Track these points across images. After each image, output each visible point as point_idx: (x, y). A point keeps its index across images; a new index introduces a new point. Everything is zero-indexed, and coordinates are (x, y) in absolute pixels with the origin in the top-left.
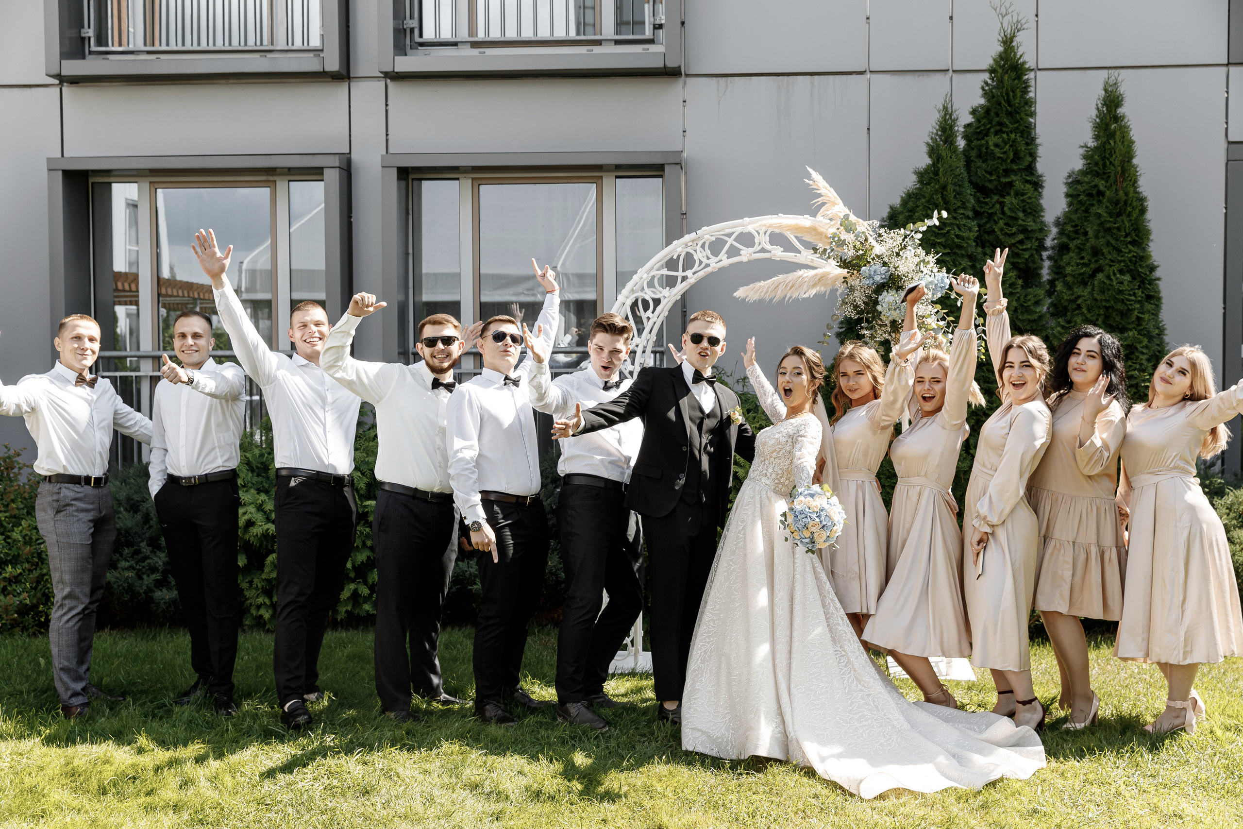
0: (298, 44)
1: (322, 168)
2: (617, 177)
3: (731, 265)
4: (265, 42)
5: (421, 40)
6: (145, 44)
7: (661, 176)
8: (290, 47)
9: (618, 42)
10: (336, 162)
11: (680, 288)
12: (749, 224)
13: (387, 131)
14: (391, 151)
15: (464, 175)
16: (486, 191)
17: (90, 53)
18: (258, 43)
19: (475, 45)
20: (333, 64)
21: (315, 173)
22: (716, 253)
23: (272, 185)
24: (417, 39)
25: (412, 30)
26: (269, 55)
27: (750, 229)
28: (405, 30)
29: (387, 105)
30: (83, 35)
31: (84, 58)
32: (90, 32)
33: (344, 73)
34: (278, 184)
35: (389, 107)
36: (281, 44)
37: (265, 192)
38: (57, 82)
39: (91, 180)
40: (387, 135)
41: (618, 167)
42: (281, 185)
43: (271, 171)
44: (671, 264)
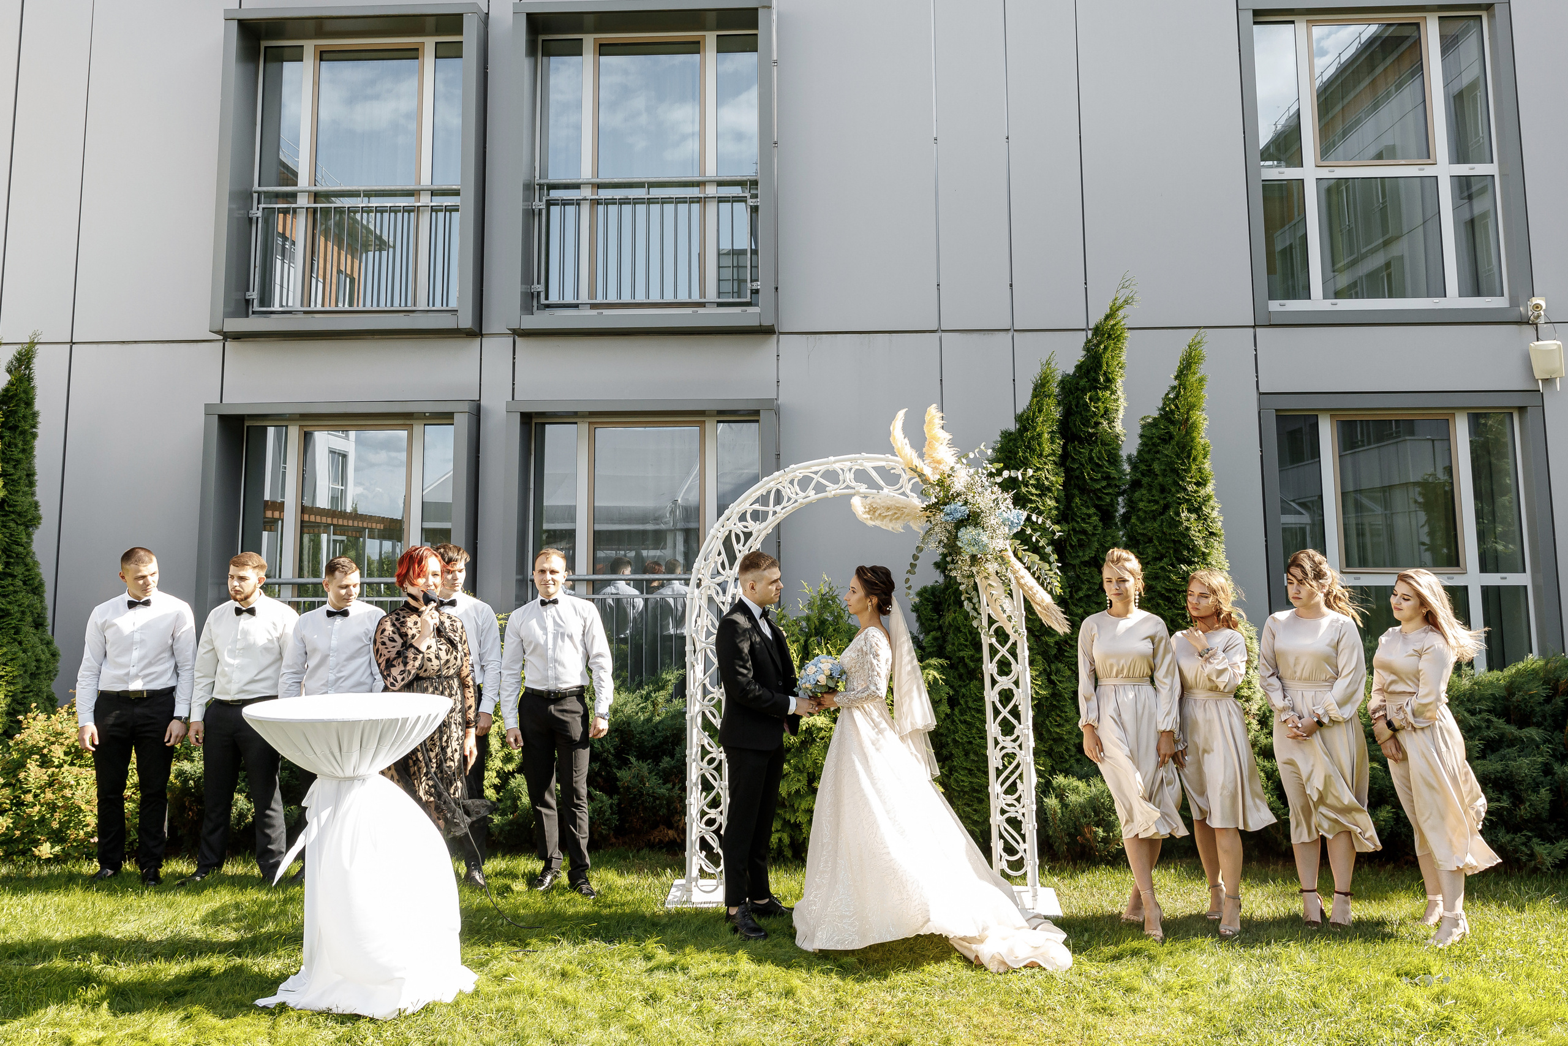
0: (438, 306)
1: (453, 413)
2: (719, 422)
3: (819, 500)
4: (409, 303)
5: (547, 302)
6: (302, 305)
7: (757, 421)
8: (431, 308)
9: (720, 305)
10: (466, 407)
11: (771, 522)
12: (835, 462)
13: (514, 380)
14: (516, 398)
15: (582, 420)
16: (602, 433)
17: (253, 312)
18: (403, 304)
19: (594, 306)
20: (466, 321)
21: (445, 418)
22: (804, 489)
23: (409, 428)
24: (543, 301)
25: (539, 293)
26: (411, 315)
27: (837, 466)
28: (532, 294)
29: (514, 358)
30: (247, 298)
31: (247, 316)
32: (254, 295)
33: (477, 330)
34: (415, 428)
35: (516, 360)
36: (422, 305)
37: (403, 434)
38: (221, 338)
39: (247, 424)
40: (514, 384)
41: (720, 413)
42: (418, 428)
43: (409, 416)
44: (763, 500)
